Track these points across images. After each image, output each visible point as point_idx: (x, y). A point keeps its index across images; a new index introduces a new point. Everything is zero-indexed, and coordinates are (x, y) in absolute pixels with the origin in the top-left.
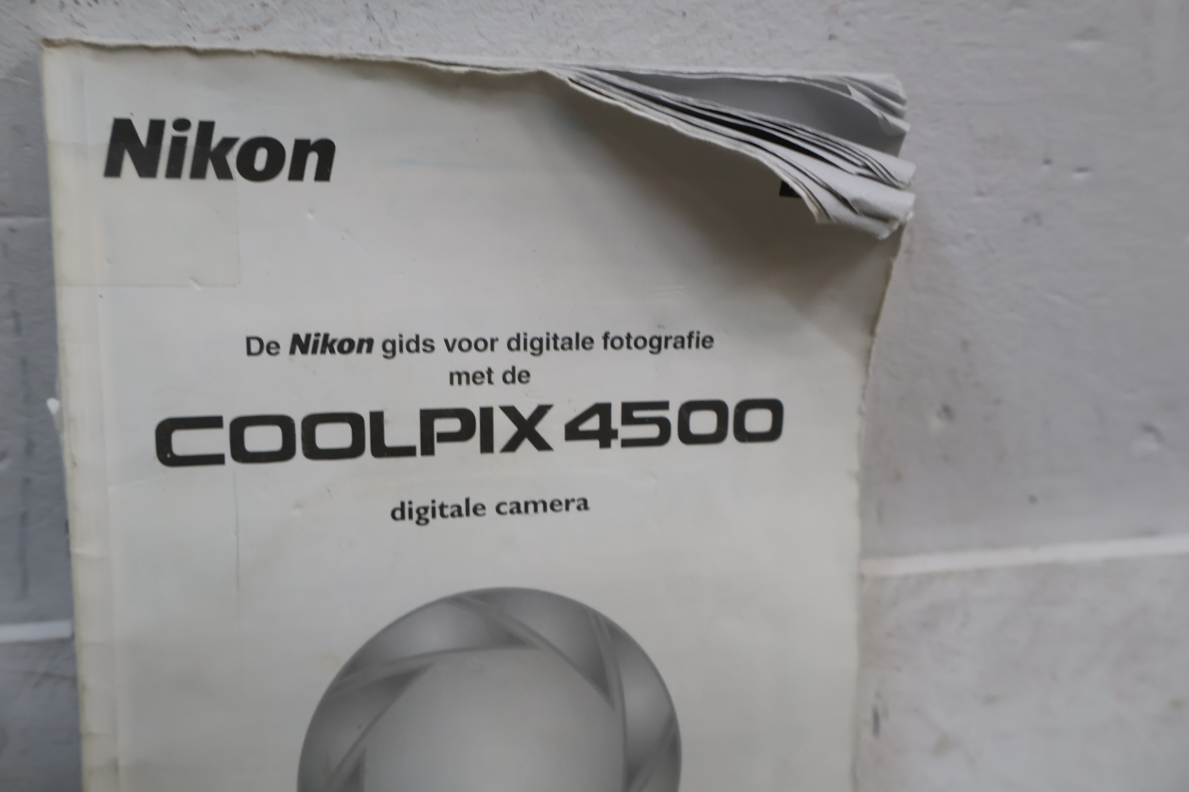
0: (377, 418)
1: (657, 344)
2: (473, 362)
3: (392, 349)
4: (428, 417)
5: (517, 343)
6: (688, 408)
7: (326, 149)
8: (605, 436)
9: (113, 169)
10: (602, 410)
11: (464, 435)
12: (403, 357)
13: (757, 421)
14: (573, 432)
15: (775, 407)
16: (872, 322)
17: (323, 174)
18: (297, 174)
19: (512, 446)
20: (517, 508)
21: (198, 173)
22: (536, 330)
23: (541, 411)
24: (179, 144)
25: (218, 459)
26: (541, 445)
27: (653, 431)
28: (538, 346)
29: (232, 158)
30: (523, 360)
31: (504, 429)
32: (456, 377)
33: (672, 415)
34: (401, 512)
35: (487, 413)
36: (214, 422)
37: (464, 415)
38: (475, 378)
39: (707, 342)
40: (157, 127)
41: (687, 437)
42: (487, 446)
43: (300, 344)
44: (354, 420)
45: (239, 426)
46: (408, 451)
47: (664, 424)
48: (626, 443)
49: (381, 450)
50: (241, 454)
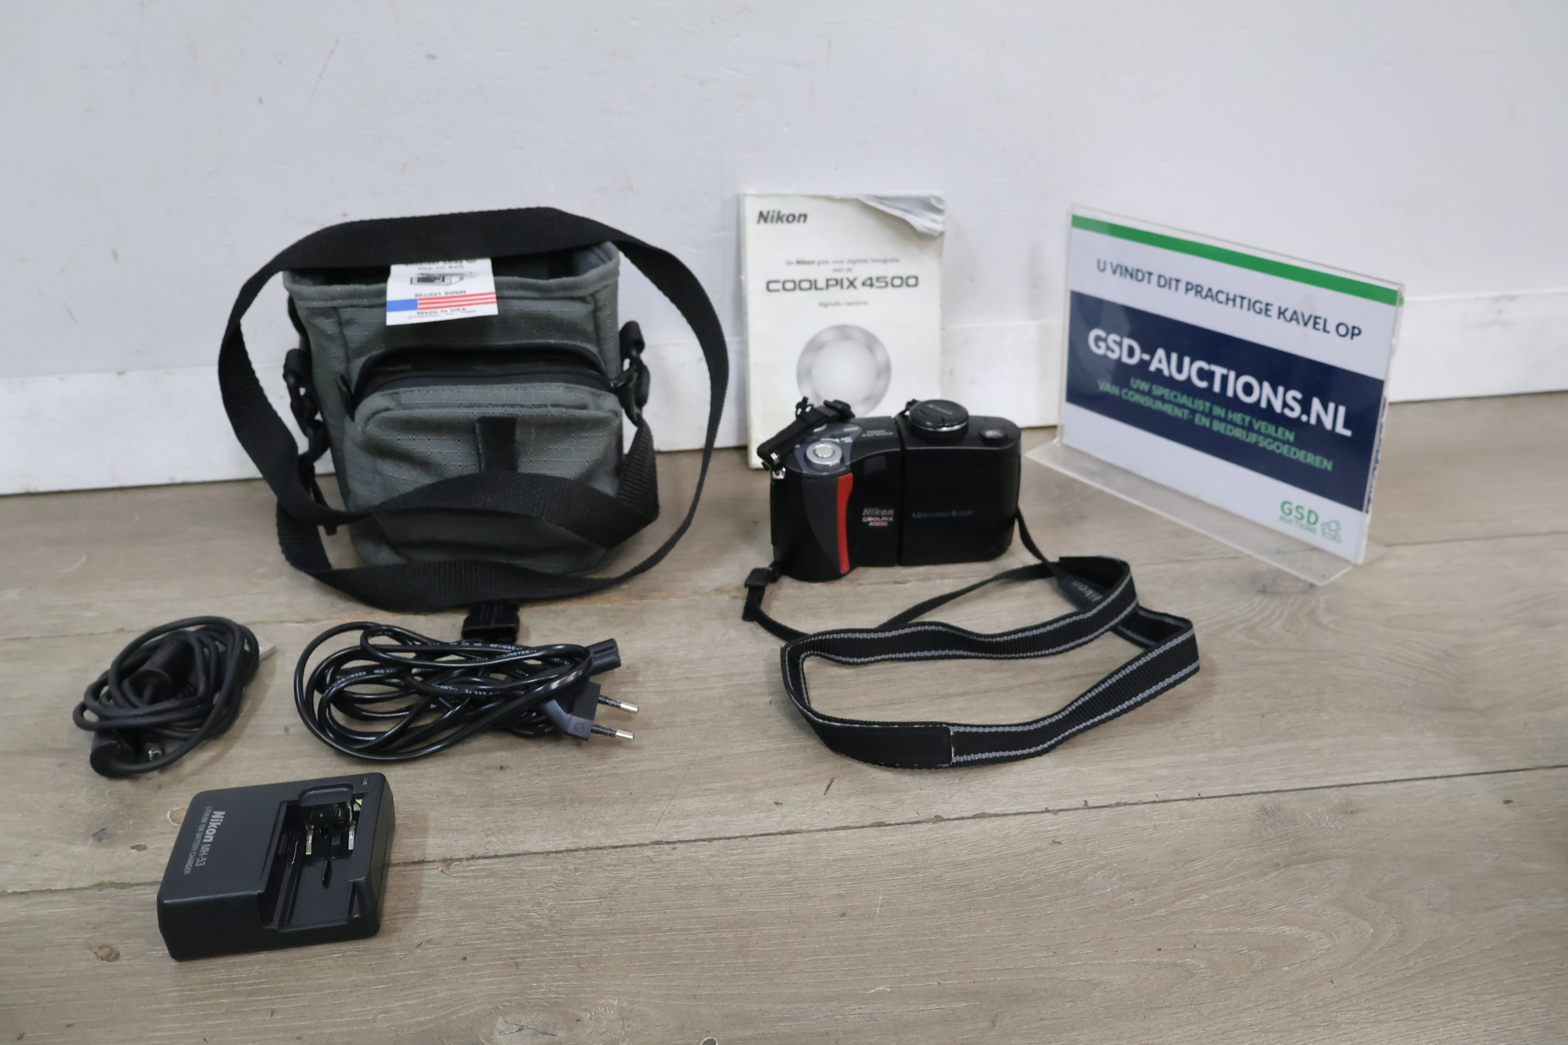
0: (816, 281)
1: (885, 261)
2: (839, 266)
3: (820, 263)
4: (828, 280)
5: (850, 261)
6: (893, 278)
7: (805, 216)
8: (872, 285)
9: (759, 222)
10: (871, 279)
11: (837, 284)
12: (823, 266)
13: (912, 281)
14: (864, 284)
15: (916, 278)
16: (940, 254)
17: (805, 221)
18: (799, 221)
19: (848, 287)
20: (850, 304)
21: (777, 221)
22: (854, 257)
23: (855, 279)
24: (773, 216)
25: (777, 291)
26: (855, 287)
27: (883, 284)
28: (854, 262)
29: (784, 219)
30: (851, 266)
31: (846, 283)
32: (836, 270)
33: (889, 280)
34: (821, 304)
35: (842, 280)
36: (777, 281)
37: (837, 280)
38: (840, 270)
39: (897, 261)
40: (768, 213)
41: (893, 286)
42: (842, 287)
43: (798, 262)
44: (810, 281)
45: (784, 283)
46: (821, 289)
47: (887, 283)
48: (878, 287)
49: (816, 288)
50: (784, 289)
